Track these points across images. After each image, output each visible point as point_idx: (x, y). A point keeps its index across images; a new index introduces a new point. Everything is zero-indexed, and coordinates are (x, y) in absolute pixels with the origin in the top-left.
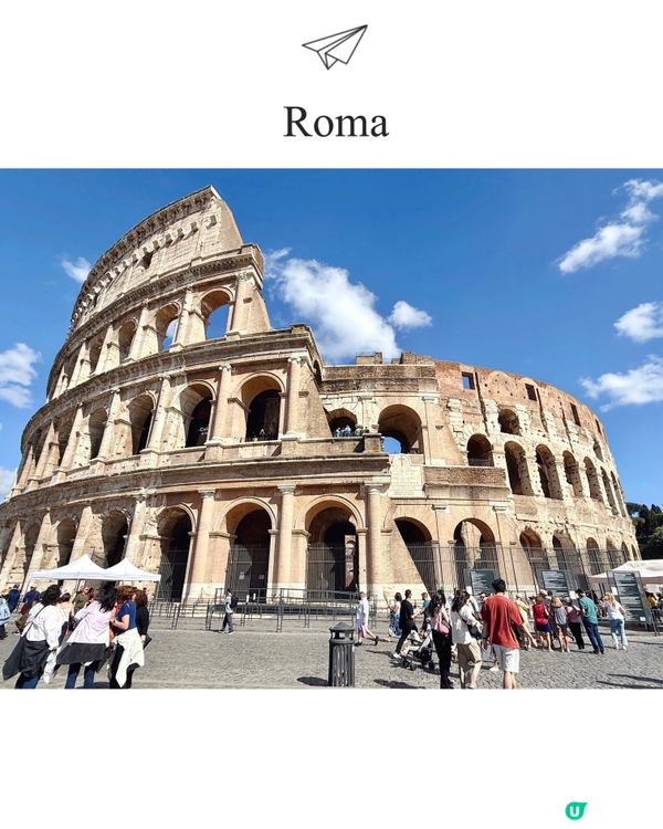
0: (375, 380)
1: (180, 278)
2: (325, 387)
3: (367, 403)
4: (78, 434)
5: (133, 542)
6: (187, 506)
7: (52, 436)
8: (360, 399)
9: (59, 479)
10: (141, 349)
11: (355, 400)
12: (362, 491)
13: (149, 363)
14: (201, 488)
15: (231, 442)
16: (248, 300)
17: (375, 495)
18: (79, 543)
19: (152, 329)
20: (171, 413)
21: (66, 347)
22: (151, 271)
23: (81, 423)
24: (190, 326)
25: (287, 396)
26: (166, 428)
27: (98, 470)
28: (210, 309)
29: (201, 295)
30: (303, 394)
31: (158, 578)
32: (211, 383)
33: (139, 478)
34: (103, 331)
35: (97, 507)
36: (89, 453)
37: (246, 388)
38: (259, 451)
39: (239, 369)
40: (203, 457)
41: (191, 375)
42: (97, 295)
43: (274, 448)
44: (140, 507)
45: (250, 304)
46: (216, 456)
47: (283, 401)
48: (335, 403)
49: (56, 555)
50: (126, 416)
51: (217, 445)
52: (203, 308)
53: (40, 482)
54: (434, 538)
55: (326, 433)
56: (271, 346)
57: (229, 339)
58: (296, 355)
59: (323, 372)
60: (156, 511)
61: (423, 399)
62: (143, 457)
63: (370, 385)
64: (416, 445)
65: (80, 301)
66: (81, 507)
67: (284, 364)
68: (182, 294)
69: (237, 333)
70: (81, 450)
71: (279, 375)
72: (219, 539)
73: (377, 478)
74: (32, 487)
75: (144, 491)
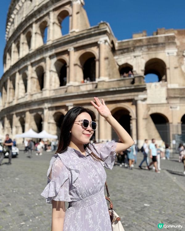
0: (142, 46)
1: (46, 6)
2: (118, 52)
3: (139, 58)
4: (18, 84)
5: (45, 125)
7: (10, 84)
8: (135, 57)
9: (15, 103)
10: (35, 44)
11: (133, 57)
12: (134, 102)
13: (40, 51)
15: (77, 84)
16: (78, 13)
18: (27, 125)
19: (38, 33)
20: (52, 73)
21: (7, 46)
22: (33, 4)
23: (18, 77)
24: (54, 30)
25: (99, 60)
26: (51, 80)
27: (28, 99)
28: (61, 19)
29: (57, 13)
30: (106, 58)
31: (56, 137)
32: (65, 57)
33: (44, 101)
34: (19, 37)
35: (31, 111)
36: (24, 91)
37: (82, 58)
38: (88, 87)
39: (77, 49)
40: (66, 91)
41: (57, 54)
42: (13, 19)
43: (95, 86)
44: (46, 111)
45: (79, 15)
46: (73, 91)
47: (97, 63)
48: (122, 60)
49: (20, 129)
50: (35, 75)
51: (71, 86)
52: (59, 20)
53: (9, 103)
54: (170, 121)
56: (90, 36)
57: (71, 35)
58: (102, 39)
59: (116, 45)
60: (52, 113)
61: (168, 54)
62: (44, 92)
63: (139, 49)
64: (164, 78)
65: (7, 23)
66: (24, 113)
67: (96, 44)
68: (48, 14)
69: (74, 32)
70: (20, 90)
71: (94, 50)
73: (141, 96)
74: (7, 106)
75: (47, 105)
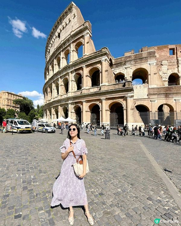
0: (131, 60)
1: (68, 40)
2: (114, 66)
3: (128, 69)
4: (54, 89)
5: (69, 114)
6: (79, 105)
7: (49, 90)
8: (126, 68)
9: (52, 100)
10: (62, 64)
11: (124, 69)
12: (125, 98)
13: (65, 69)
14: (82, 100)
15: (88, 88)
16: (88, 43)
17: (129, 99)
18: (59, 114)
19: (64, 58)
20: (72, 82)
21: (46, 67)
22: (61, 40)
23: (54, 86)
24: (73, 55)
25: (102, 72)
26: (72, 86)
27: (59, 98)
28: (78, 48)
29: (75, 44)
30: (107, 71)
31: (76, 121)
32: (81, 72)
33: (68, 99)
34: (53, 61)
35: (61, 106)
36: (57, 93)
37: (90, 71)
38: (95, 90)
39: (87, 66)
40: (81, 93)
41: (76, 70)
42: (49, 50)
43: (99, 88)
44: (70, 105)
45: (89, 44)
46: (85, 92)
47: (101, 74)
48: (117, 71)
49: (56, 116)
50: (63, 84)
51: (84, 89)
52: (76, 48)
53: (49, 101)
54: (150, 110)
55: (114, 82)
56: (95, 57)
57: (84, 57)
58: (104, 58)
59: (113, 61)
60: (73, 106)
61: (150, 64)
62: (68, 94)
63: (129, 63)
64: (146, 81)
65: (46, 52)
66: (58, 106)
67: (100, 62)
68: (70, 45)
69: (86, 55)
70: (55, 93)
71: (99, 66)
72: (88, 112)
73: (130, 94)
74: (48, 102)
75: (70, 102)
